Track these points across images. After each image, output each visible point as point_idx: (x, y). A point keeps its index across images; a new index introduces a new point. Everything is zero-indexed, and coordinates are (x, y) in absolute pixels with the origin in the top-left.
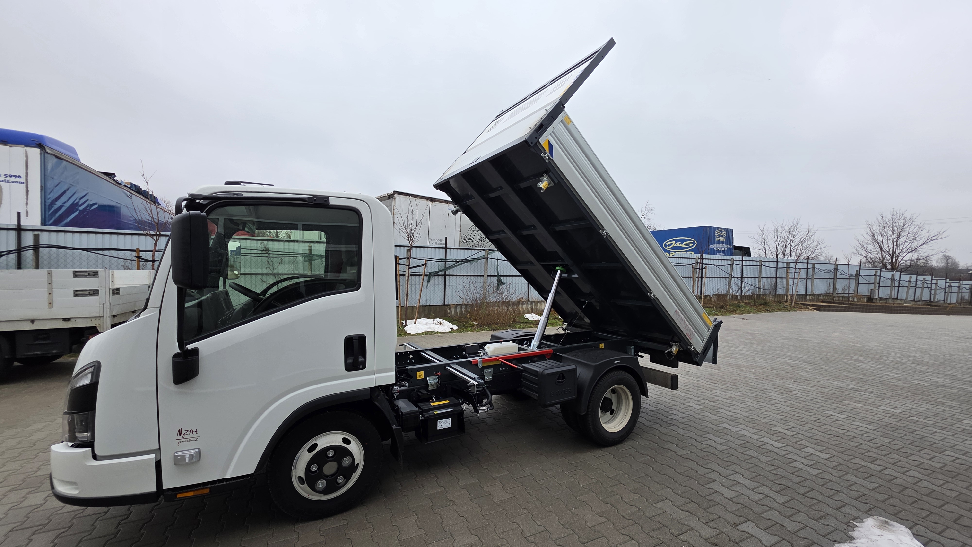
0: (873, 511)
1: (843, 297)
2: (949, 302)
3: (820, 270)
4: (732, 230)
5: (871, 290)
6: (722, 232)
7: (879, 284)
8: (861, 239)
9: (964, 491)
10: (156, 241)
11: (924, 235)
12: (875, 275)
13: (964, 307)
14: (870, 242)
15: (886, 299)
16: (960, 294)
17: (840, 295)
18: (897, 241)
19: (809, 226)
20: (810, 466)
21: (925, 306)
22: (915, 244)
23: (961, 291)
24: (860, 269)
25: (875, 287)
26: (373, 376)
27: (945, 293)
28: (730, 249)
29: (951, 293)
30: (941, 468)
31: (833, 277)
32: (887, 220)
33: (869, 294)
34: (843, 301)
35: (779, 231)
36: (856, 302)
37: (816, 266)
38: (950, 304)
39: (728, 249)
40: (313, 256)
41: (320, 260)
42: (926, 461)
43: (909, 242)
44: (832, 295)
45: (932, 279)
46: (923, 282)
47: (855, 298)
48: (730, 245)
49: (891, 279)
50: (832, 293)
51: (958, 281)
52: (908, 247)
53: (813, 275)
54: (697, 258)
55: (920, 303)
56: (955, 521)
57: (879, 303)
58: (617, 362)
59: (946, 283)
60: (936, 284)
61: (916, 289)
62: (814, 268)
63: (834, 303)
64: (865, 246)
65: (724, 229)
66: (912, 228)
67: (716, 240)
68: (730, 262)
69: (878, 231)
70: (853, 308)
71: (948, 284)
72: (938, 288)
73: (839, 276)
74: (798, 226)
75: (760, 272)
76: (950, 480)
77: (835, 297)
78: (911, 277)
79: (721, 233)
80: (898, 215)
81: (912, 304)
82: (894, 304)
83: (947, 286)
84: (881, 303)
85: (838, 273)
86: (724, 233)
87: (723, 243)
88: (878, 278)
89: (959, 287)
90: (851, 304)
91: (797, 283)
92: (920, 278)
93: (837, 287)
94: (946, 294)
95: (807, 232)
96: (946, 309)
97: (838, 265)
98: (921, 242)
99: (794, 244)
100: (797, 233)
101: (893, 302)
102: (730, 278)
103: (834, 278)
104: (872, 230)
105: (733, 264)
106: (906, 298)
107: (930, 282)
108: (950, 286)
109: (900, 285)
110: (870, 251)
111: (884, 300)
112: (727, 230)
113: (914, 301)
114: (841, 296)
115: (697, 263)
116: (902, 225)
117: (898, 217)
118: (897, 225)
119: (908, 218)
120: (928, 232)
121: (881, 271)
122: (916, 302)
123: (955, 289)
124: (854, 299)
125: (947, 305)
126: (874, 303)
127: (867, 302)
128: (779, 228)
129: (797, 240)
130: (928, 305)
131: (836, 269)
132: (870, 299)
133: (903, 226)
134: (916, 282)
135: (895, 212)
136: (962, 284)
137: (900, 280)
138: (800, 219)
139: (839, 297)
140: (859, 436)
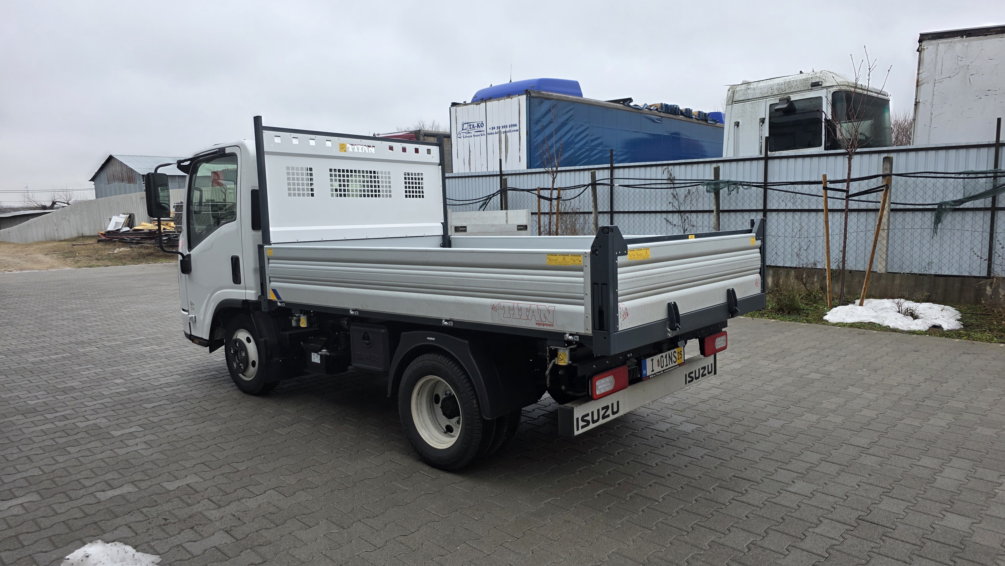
10: (554, 179)
26: (244, 291)
41: (726, 189)
58: (431, 339)
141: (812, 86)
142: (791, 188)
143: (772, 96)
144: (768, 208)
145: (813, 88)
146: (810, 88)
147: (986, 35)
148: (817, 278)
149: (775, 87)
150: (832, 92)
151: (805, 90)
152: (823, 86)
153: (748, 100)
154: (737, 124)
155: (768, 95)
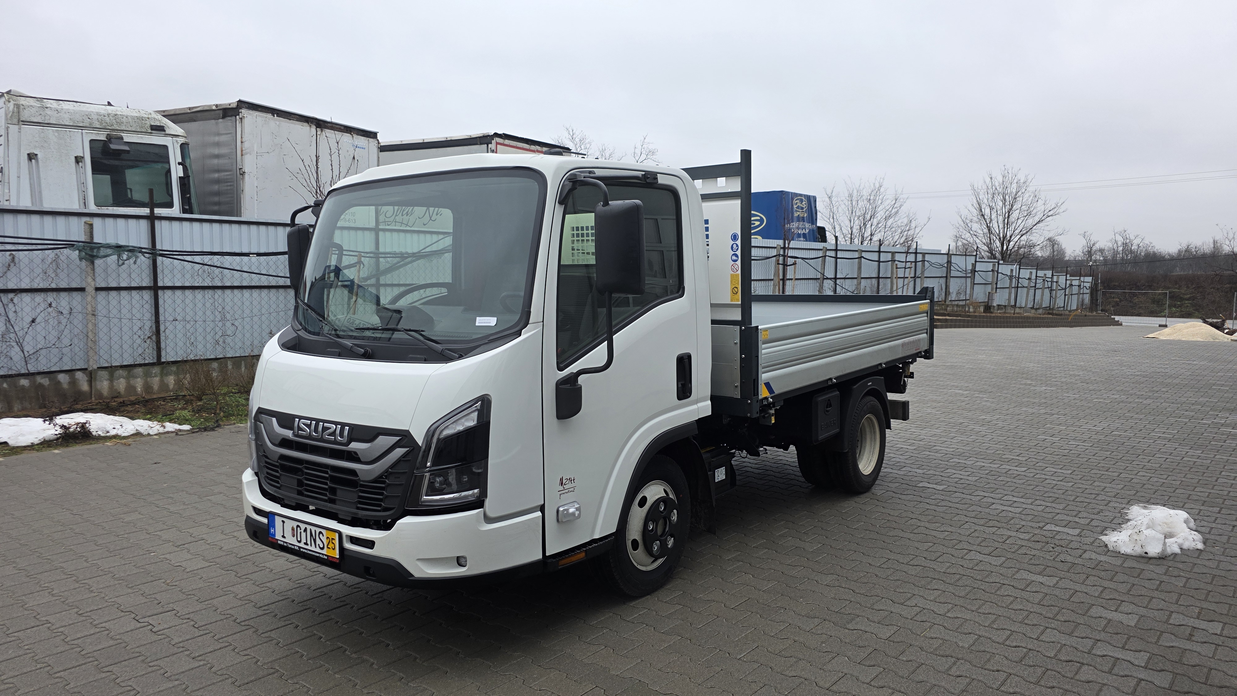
0: (1131, 503)
1: (957, 305)
2: (1069, 309)
3: (931, 264)
4: (815, 198)
5: (989, 293)
6: (802, 201)
7: (996, 284)
8: (965, 213)
9: (1183, 479)
11: (1039, 208)
12: (993, 271)
13: (1086, 315)
14: (975, 219)
15: (1005, 306)
16: (1081, 296)
17: (954, 303)
18: (1008, 217)
19: (896, 191)
20: (1061, 481)
21: (1046, 316)
22: (1031, 222)
23: (1082, 291)
24: (976, 261)
25: (992, 289)
26: (696, 406)
27: (1065, 295)
28: (813, 230)
29: (1072, 295)
30: (1159, 467)
31: (945, 275)
32: (997, 184)
33: (986, 300)
34: (957, 312)
35: (854, 199)
36: (972, 312)
37: (927, 257)
38: (1070, 311)
39: (810, 230)
40: (99, 248)
41: (115, 257)
42: (1146, 464)
43: (1022, 219)
44: (943, 303)
45: (1053, 275)
46: (1044, 280)
47: (971, 307)
48: (813, 224)
49: (1010, 276)
50: (943, 299)
51: (1078, 278)
52: (1021, 228)
53: (923, 272)
54: (779, 247)
55: (1040, 311)
56: (1188, 498)
57: (998, 313)
58: (870, 384)
59: (1066, 280)
60: (1057, 282)
61: (1035, 290)
62: (923, 261)
63: (949, 315)
64: (969, 225)
65: (805, 196)
66: (1026, 196)
67: (796, 215)
68: (820, 254)
69: (985, 201)
70: (972, 321)
71: (1068, 282)
72: (1059, 288)
73: (953, 273)
74: (882, 190)
75: (860, 268)
76: (1170, 474)
77: (948, 306)
78: (1031, 273)
79: (801, 203)
80: (1010, 176)
81: (1032, 314)
82: (1014, 314)
83: (1068, 285)
84: (1000, 313)
85: (952, 268)
86: (804, 204)
87: (804, 221)
88: (996, 273)
89: (1079, 286)
90: (969, 316)
91: (904, 286)
92: (1041, 273)
93: (951, 291)
94: (1067, 297)
95: (894, 202)
96: (1068, 319)
97: (953, 256)
98: (1037, 219)
99: (875, 221)
100: (880, 202)
101: (1013, 311)
102: (821, 279)
103: (946, 277)
104: (978, 199)
105: (825, 256)
106: (1026, 305)
107: (1050, 280)
108: (1071, 285)
109: (1020, 285)
110: (975, 233)
111: (1002, 309)
112: (808, 197)
113: (1032, 308)
114: (955, 305)
115: (779, 255)
116: (1014, 191)
117: (1010, 179)
118: (1009, 192)
119: (1022, 181)
120: (1044, 204)
121: (999, 264)
122: (1036, 309)
123: (1075, 290)
124: (969, 308)
125: (1067, 312)
126: (992, 313)
127: (984, 312)
128: (855, 191)
129: (880, 215)
130: (1049, 314)
131: (949, 262)
132: (988, 308)
133: (1016, 195)
134: (1036, 279)
135: (1006, 171)
136: (1084, 282)
137: (1019, 278)
138: (884, 179)
139: (953, 305)
140: (1083, 453)
141: (152, 129)
142: (207, 259)
143: (90, 128)
144: (160, 284)
145: (153, 132)
146: (150, 131)
147: (290, 120)
148: (246, 368)
149: (95, 117)
150: (180, 143)
151: (141, 132)
152: (167, 132)
153: (48, 124)
154: (31, 157)
155: (84, 125)
